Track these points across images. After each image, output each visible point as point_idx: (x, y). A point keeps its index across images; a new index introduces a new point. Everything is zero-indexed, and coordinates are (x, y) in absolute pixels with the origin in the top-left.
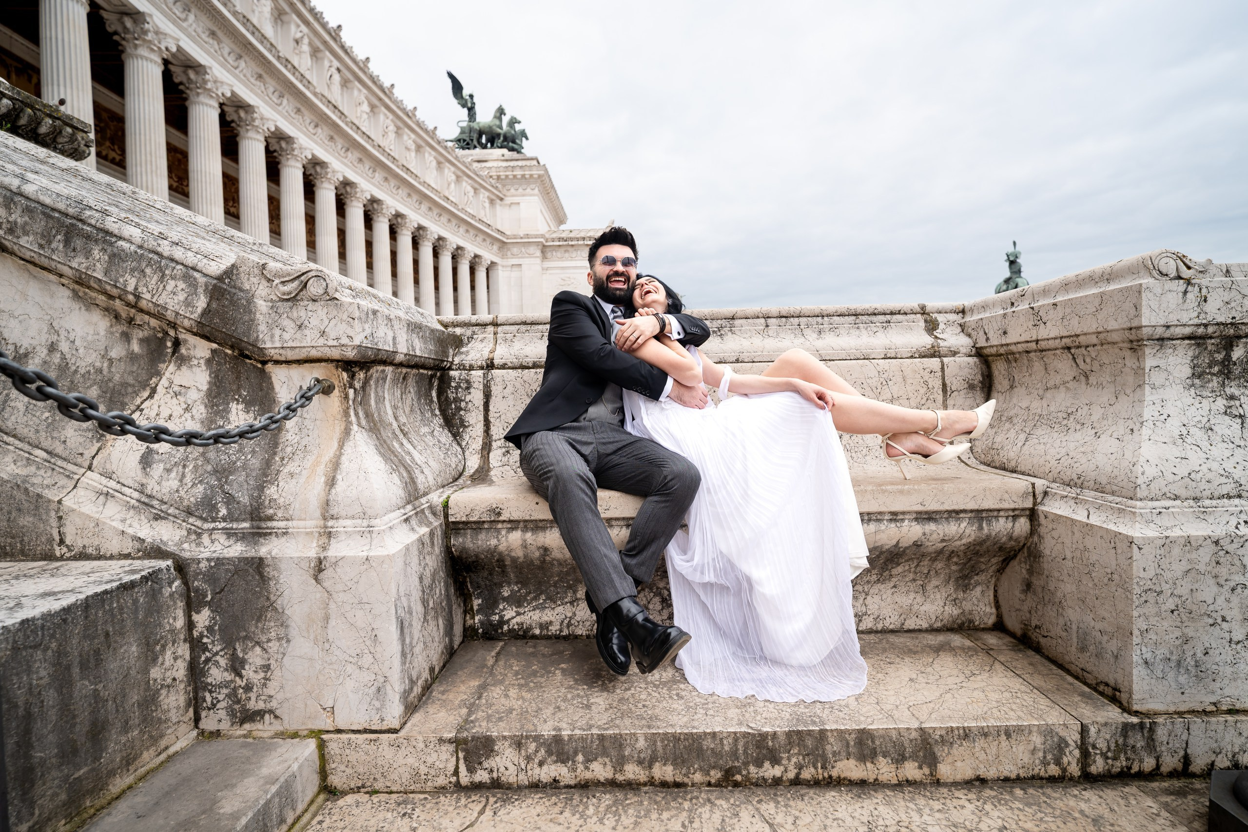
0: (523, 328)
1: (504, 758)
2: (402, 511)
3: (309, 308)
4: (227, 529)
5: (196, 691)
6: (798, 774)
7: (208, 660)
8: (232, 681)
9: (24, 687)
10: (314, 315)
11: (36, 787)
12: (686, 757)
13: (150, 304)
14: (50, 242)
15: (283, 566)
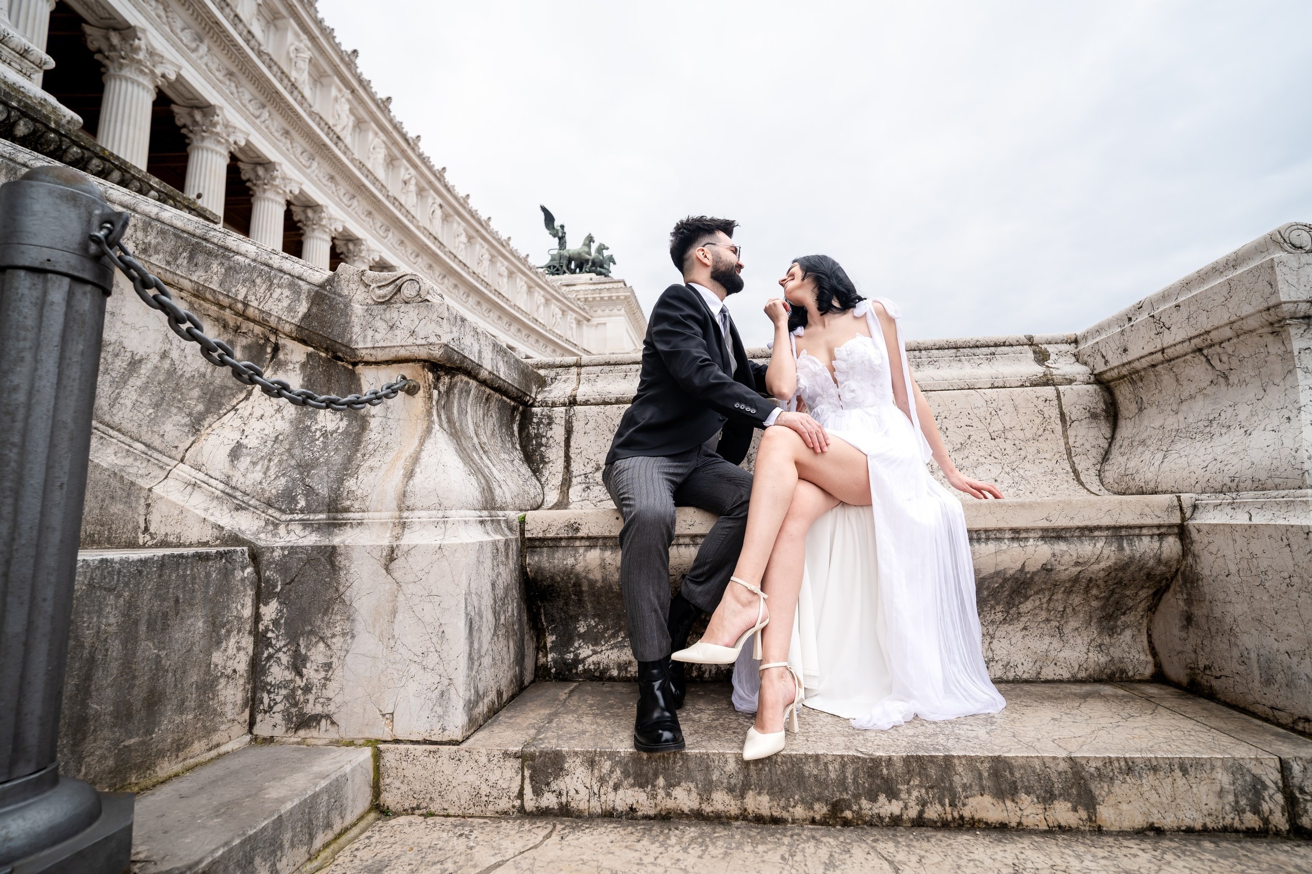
0: (607, 368)
1: (575, 779)
2: (478, 512)
3: (402, 310)
4: (304, 520)
5: (254, 691)
6: (921, 813)
7: (270, 657)
8: (292, 681)
9: (92, 629)
10: (406, 316)
11: (87, 741)
12: (784, 785)
13: (257, 311)
14: (176, 259)
15: (355, 555)
